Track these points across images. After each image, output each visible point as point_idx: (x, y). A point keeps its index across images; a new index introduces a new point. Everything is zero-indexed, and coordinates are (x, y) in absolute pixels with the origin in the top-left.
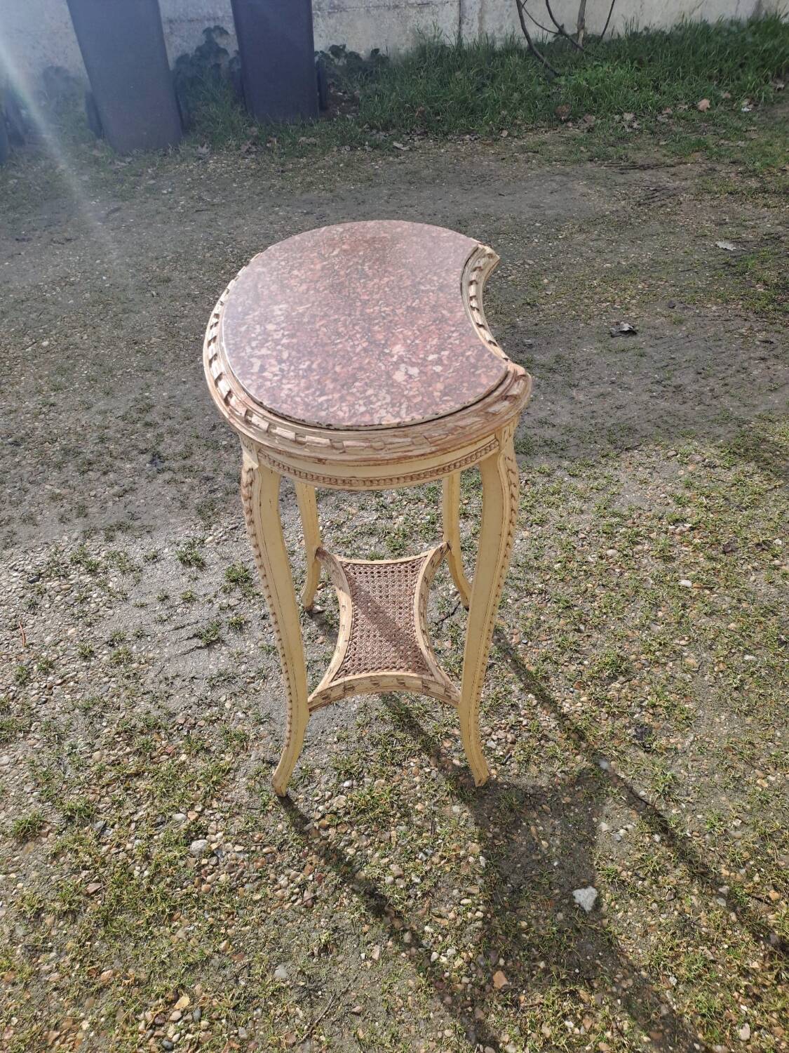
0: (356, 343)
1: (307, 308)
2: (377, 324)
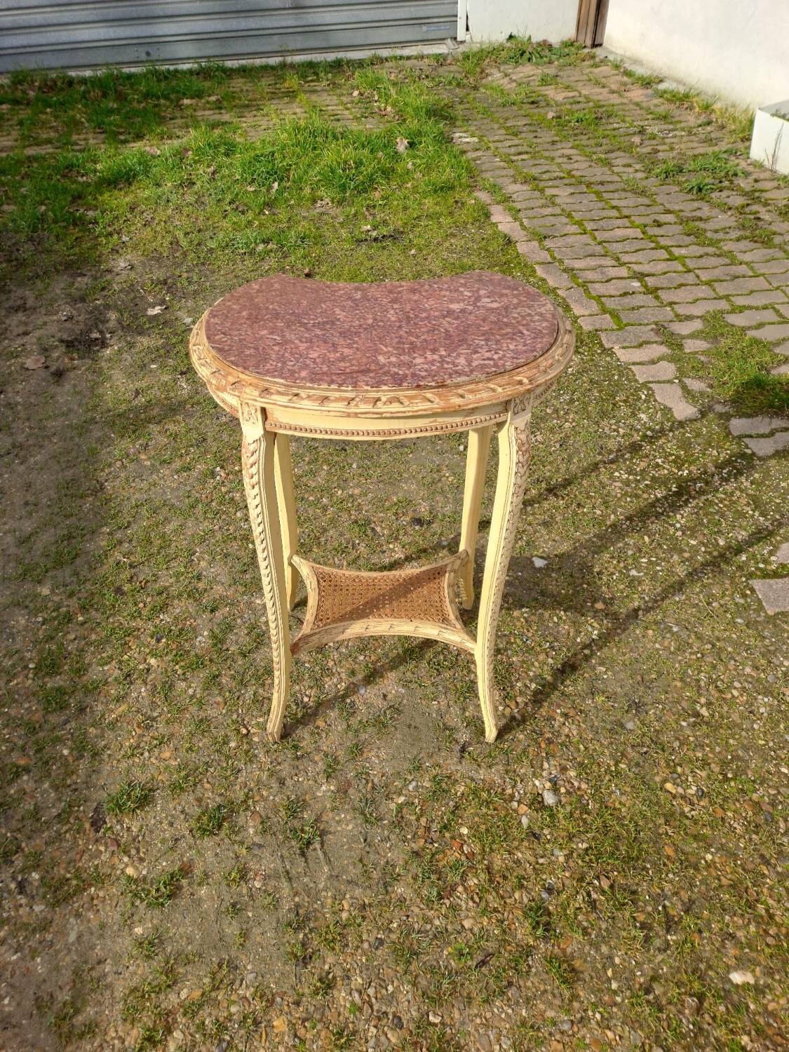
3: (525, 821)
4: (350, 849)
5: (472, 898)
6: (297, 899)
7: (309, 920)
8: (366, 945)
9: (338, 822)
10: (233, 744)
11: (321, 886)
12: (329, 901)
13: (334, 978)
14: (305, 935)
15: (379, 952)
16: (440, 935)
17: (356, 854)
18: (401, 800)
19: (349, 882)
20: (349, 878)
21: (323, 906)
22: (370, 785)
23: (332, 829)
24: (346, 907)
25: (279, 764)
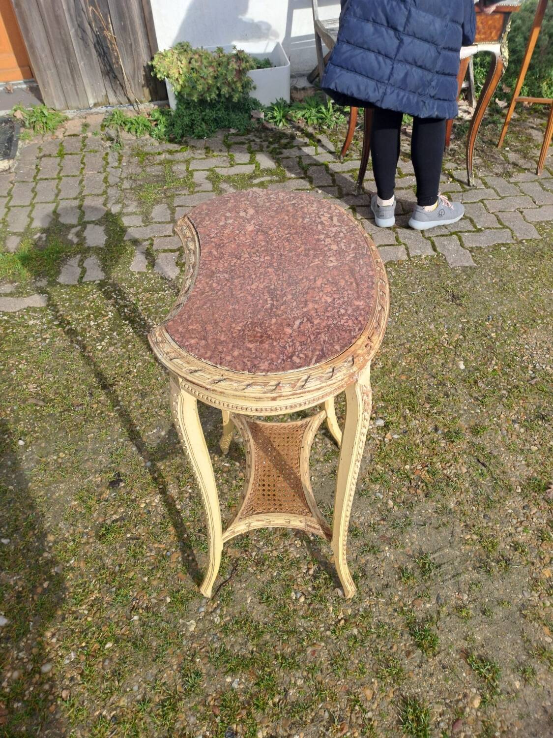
0: (276, 234)
1: (312, 262)
2: (262, 247)
3: (396, 436)
4: (430, 535)
5: (449, 467)
6: (470, 569)
7: (482, 560)
8: (490, 524)
9: (412, 544)
10: (355, 631)
11: (458, 553)
12: (467, 547)
13: (513, 543)
14: (492, 561)
15: (492, 517)
16: (474, 484)
17: (434, 532)
18: (391, 503)
19: (452, 535)
20: (450, 535)
21: (471, 551)
22: (382, 522)
23: (418, 548)
24: (469, 537)
25: (371, 590)
